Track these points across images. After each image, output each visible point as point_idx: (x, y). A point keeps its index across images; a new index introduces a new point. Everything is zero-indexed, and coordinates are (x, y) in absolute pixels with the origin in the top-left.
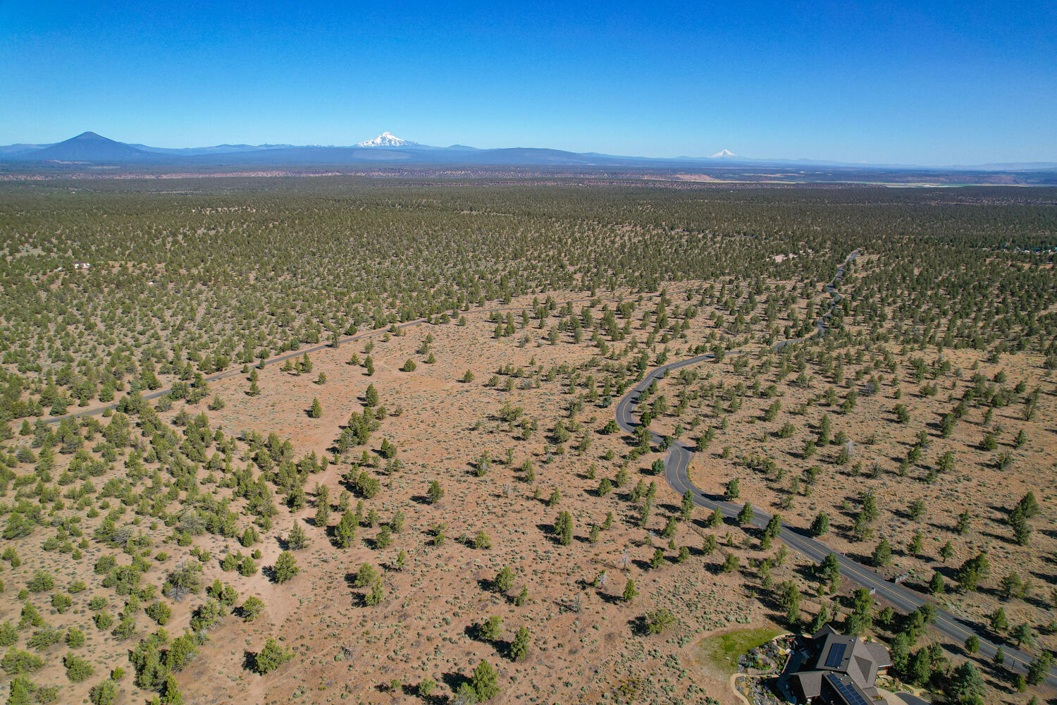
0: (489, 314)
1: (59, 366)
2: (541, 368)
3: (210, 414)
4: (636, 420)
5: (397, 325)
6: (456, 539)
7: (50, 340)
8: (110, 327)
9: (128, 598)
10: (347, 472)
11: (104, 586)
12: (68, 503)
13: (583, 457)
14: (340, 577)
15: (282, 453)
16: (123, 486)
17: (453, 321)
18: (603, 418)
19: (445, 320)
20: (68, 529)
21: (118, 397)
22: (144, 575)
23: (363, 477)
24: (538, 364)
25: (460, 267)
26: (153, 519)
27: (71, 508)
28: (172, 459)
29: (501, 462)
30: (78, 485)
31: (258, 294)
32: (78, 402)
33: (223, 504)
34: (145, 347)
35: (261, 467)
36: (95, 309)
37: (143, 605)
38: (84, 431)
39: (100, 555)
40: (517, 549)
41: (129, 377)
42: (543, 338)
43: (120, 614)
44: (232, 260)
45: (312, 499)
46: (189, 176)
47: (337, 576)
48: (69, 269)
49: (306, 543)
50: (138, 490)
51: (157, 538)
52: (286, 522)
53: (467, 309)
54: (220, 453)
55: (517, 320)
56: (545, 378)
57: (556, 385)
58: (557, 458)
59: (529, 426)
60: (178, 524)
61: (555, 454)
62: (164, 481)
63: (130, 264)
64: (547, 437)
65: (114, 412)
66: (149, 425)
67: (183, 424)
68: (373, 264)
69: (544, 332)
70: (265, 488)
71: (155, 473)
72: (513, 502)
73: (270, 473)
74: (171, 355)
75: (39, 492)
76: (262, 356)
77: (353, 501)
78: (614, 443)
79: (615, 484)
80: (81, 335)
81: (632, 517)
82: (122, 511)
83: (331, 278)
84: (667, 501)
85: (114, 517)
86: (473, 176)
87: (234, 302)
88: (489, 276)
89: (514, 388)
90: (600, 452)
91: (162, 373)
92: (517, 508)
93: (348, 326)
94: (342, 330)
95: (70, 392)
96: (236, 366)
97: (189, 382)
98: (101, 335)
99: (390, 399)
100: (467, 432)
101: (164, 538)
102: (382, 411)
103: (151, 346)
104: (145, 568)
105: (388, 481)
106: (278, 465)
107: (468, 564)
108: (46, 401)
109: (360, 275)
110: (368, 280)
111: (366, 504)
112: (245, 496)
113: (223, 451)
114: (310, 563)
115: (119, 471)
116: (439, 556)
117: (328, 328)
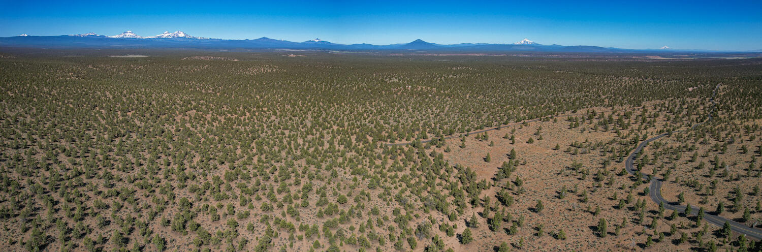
0: (567, 117)
1: (396, 124)
2: (591, 143)
3: (444, 154)
4: (635, 167)
5: (526, 121)
6: (549, 233)
7: (394, 113)
8: (414, 111)
9: (402, 230)
10: (499, 191)
11: (395, 222)
12: (389, 180)
13: (611, 188)
14: (491, 247)
15: (472, 177)
16: (408, 179)
17: (551, 120)
18: (620, 167)
19: (547, 120)
20: (387, 191)
21: (412, 139)
22: (409, 222)
23: (506, 195)
24: (590, 141)
25: (555, 95)
26: (416, 197)
27: (389, 183)
28: (427, 171)
29: (572, 192)
30: (393, 173)
31: (469, 103)
32: (399, 139)
33: (445, 197)
34: (424, 121)
35: (462, 183)
36: (410, 103)
37: (407, 236)
38: (399, 152)
39: (395, 206)
40: (579, 240)
41: (417, 132)
42: (592, 129)
43: (398, 237)
44: (460, 89)
45: (482, 202)
46: (449, 55)
47: (490, 246)
48: (405, 87)
49: (477, 225)
50: (413, 182)
51: (417, 207)
52: (471, 213)
53: (557, 115)
54: (446, 172)
55: (580, 120)
56: (593, 148)
57: (597, 152)
58: (599, 189)
59: (585, 172)
60: (425, 202)
61: (598, 187)
62: (423, 180)
63: (424, 87)
64: (594, 178)
65: (410, 146)
66: (421, 154)
67: (434, 156)
68: (518, 93)
69: (592, 126)
70: (463, 193)
71: (420, 176)
72: (577, 213)
73: (465, 186)
74: (433, 125)
75: (381, 172)
76: (468, 131)
77: (501, 207)
78: (626, 181)
79: (627, 202)
80: (404, 112)
81: (635, 219)
82: (406, 190)
83: (499, 98)
84: (652, 209)
85: (403, 191)
86: (561, 57)
87: (460, 106)
88: (568, 100)
89: (578, 153)
90: (619, 185)
91: (428, 133)
92: (579, 216)
93: (505, 120)
94: (502, 122)
95: (397, 135)
96: (458, 134)
97: (438, 138)
98: (410, 114)
99: (521, 156)
100: (556, 175)
101: (419, 207)
102: (517, 162)
103: (427, 120)
104: (410, 219)
105: (517, 198)
106: (469, 183)
107: (554, 248)
108: (389, 137)
109: (512, 98)
110: (515, 100)
111: (507, 209)
112: (454, 195)
113: (447, 172)
114: (478, 236)
115: (408, 172)
116: (540, 242)
117: (496, 121)
